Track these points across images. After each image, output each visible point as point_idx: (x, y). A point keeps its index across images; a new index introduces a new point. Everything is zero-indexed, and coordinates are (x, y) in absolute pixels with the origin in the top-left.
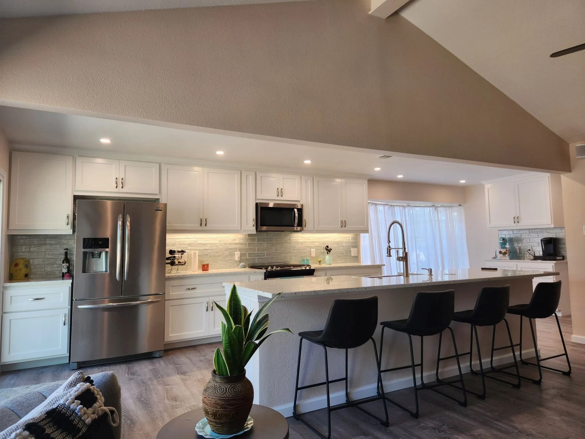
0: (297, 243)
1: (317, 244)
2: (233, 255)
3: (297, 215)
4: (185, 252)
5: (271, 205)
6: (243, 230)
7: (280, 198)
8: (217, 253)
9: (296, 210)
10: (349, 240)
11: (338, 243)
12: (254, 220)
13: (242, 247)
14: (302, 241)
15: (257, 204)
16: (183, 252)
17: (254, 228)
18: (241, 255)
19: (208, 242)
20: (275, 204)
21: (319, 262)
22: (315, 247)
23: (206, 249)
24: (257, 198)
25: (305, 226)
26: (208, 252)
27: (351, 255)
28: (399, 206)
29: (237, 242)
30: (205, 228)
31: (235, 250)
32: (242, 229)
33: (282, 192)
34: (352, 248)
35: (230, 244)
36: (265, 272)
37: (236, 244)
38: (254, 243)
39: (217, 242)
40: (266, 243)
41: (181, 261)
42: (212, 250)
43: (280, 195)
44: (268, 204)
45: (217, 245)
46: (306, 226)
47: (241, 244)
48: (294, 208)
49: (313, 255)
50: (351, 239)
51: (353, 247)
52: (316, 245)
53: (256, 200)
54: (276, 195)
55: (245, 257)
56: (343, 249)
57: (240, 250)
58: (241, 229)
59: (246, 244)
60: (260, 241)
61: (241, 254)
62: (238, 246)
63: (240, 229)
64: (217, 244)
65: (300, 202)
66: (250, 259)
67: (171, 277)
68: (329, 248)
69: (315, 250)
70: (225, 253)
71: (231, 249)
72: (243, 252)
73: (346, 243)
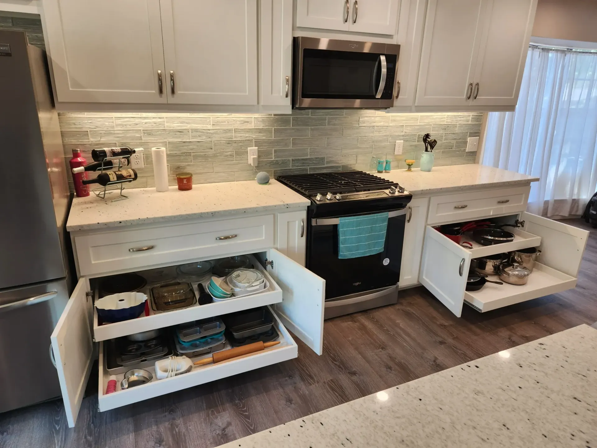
0: (371, 128)
1: (408, 130)
2: (241, 153)
3: (384, 70)
4: (134, 152)
5: (323, 45)
6: (263, 106)
7: (349, 26)
8: (211, 151)
9: (383, 58)
10: (468, 121)
11: (446, 127)
12: (287, 80)
13: (262, 137)
14: (382, 124)
15: (295, 40)
16: (127, 152)
17: (288, 101)
18: (260, 154)
19: (188, 126)
20: (331, 42)
21: (408, 166)
22: (403, 136)
23: (184, 142)
24: (298, 25)
25: (397, 97)
26: (191, 147)
27: (465, 150)
28: (557, 51)
29: (252, 126)
30: (172, 100)
31: (248, 142)
32: (262, 103)
33: (356, 11)
34: (470, 136)
35: (236, 131)
36: (309, 204)
37: (249, 131)
38: (286, 130)
39: (210, 127)
40: (312, 129)
41: (124, 173)
42: (198, 144)
43: (350, 20)
44: (317, 41)
45: (208, 133)
46: (400, 97)
47: (260, 131)
48: (379, 55)
49: (399, 151)
50: (472, 118)
51: (473, 135)
52: (405, 132)
53: (293, 30)
54: (341, 18)
55: (269, 157)
56: (455, 139)
57: (258, 143)
58: (258, 103)
59: (269, 131)
60: (299, 125)
61: (259, 151)
62: (254, 136)
63: (256, 103)
64: (209, 131)
65: (392, 38)
66: (277, 161)
67: (86, 228)
68: (432, 138)
69: (403, 141)
70: (227, 150)
71: (240, 142)
72: (264, 148)
73: (461, 126)
